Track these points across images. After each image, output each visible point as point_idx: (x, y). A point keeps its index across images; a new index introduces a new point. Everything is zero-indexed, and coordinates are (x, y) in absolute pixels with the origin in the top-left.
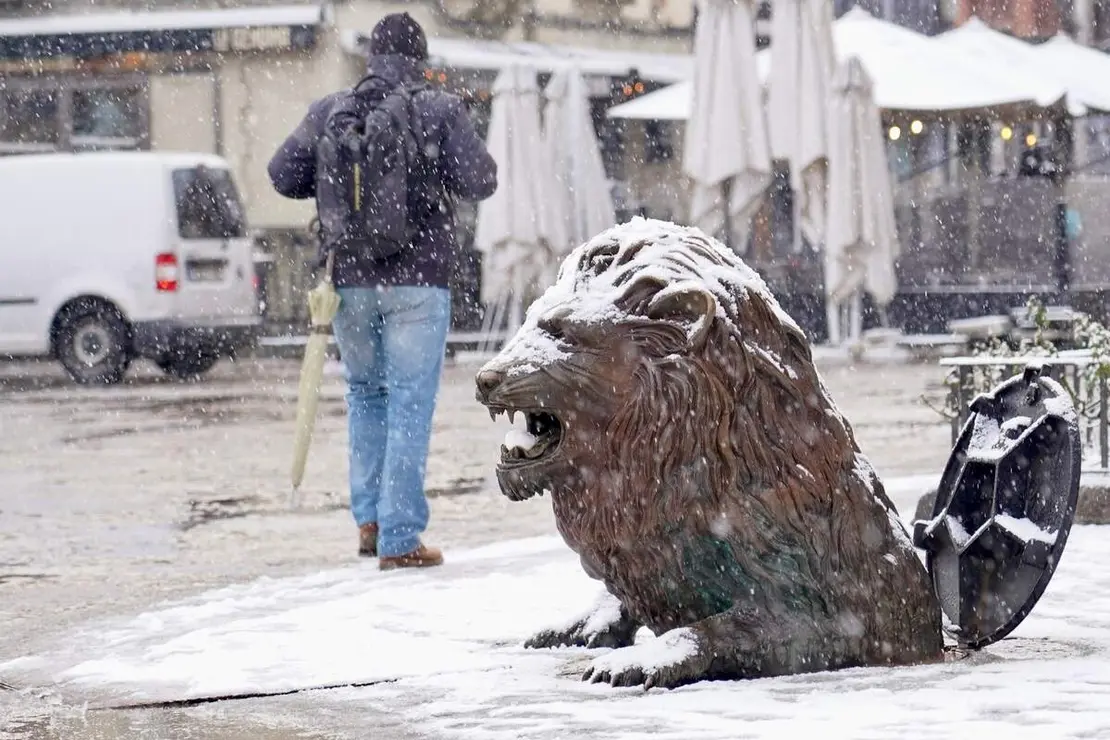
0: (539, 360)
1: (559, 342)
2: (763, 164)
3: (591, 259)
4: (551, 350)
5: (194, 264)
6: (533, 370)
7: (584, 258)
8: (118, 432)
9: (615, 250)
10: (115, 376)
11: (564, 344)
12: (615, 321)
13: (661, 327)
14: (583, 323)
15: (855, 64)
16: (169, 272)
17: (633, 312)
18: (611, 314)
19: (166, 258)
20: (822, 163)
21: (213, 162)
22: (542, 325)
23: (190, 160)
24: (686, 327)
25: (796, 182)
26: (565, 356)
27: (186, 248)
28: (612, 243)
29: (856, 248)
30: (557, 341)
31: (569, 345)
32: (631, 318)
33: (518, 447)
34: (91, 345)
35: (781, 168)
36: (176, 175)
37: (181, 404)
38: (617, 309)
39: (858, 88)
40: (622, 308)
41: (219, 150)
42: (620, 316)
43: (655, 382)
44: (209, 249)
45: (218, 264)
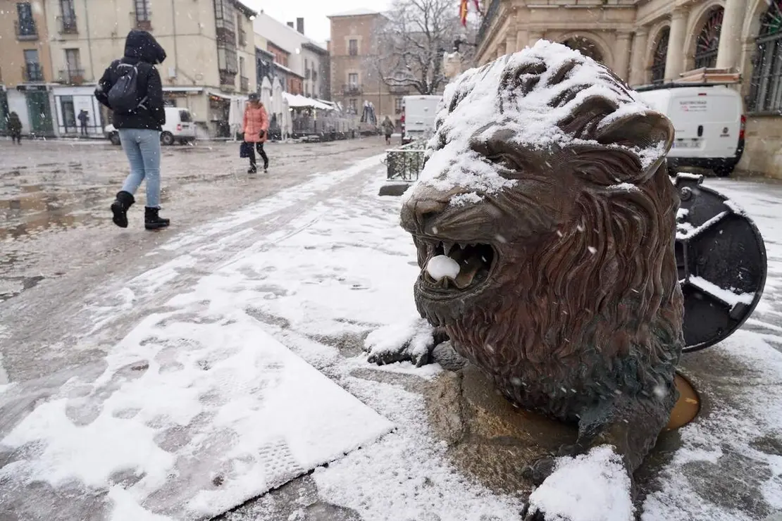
0: (483, 188)
1: (500, 166)
2: (272, 114)
3: (517, 77)
4: (491, 177)
5: (184, 126)
6: (479, 199)
7: (507, 76)
8: (170, 155)
9: (542, 68)
10: (171, 144)
11: (505, 169)
12: (562, 145)
13: (611, 153)
14: (531, 146)
15: (286, 99)
16: (179, 127)
17: (578, 136)
18: (557, 136)
19: (179, 125)
20: (281, 114)
21: (186, 110)
22: (475, 146)
23: (182, 109)
24: (639, 154)
25: (277, 116)
26: (511, 183)
27: (183, 123)
28: (537, 62)
29: (286, 127)
30: (495, 165)
31: (513, 171)
32: (577, 141)
33: (447, 277)
34: (167, 139)
35: (275, 114)
36: (180, 111)
37: (183, 149)
38: (562, 132)
39: (286, 103)
40: (567, 131)
41: (188, 108)
42: (566, 140)
43: (603, 211)
44: (186, 123)
45: (187, 126)
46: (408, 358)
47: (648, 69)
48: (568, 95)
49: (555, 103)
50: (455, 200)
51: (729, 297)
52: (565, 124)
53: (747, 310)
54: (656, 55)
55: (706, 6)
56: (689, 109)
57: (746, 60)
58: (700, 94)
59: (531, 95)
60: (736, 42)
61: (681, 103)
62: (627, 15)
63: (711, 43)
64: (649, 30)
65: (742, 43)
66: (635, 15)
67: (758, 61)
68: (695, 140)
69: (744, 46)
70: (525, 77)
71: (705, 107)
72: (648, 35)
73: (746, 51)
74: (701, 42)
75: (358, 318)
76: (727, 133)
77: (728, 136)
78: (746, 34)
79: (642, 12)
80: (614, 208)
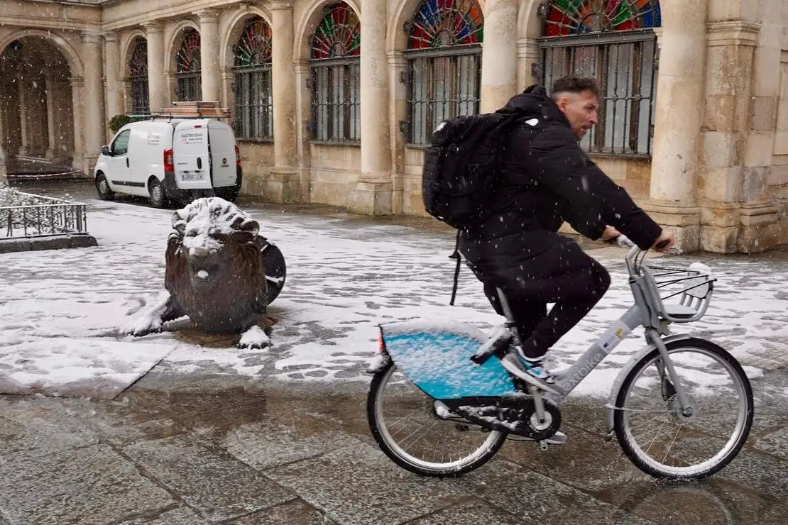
0: (216, 247)
3: (215, 212)
4: (217, 244)
6: (216, 251)
7: (212, 212)
13: (245, 233)
14: (226, 234)
17: (236, 229)
22: (210, 235)
28: (219, 207)
30: (216, 240)
31: (221, 241)
38: (232, 229)
42: (234, 231)
46: (152, 331)
47: (126, 80)
48: (231, 217)
49: (228, 219)
50: (211, 252)
51: (275, 280)
52: (232, 226)
53: (282, 283)
54: (132, 65)
55: (181, 25)
56: (188, 141)
57: (227, 88)
58: (196, 127)
59: (220, 217)
60: (217, 69)
61: (183, 136)
62: (92, 15)
63: (191, 64)
64: (120, 36)
65: (221, 72)
66: (101, 16)
67: (237, 89)
68: (197, 172)
69: (224, 74)
70: (217, 212)
71: (201, 139)
72: (119, 42)
73: (226, 80)
74: (180, 60)
75: (98, 327)
76: (226, 164)
77: (227, 166)
78: (223, 63)
79: (109, 14)
80: (248, 249)
